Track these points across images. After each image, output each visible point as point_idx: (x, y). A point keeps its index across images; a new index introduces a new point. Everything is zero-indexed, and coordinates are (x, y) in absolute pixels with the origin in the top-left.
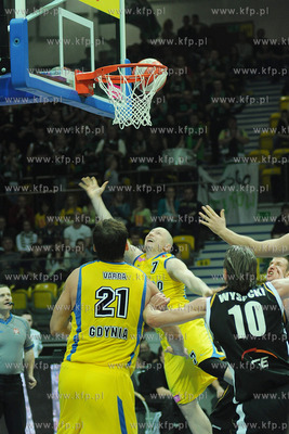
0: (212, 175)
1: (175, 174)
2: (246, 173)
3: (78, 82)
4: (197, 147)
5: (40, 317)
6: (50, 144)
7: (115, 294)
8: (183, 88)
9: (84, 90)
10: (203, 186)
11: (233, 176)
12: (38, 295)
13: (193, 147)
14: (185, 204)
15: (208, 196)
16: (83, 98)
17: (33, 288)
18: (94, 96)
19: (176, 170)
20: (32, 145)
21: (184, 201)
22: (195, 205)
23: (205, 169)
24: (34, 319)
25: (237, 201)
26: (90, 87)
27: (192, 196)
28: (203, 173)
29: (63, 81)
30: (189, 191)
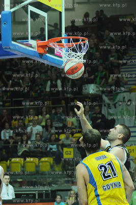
0: (110, 99)
1: (89, 98)
2: (129, 99)
3: (39, 47)
4: (102, 83)
5: (13, 177)
6: (21, 81)
7: (107, 166)
8: (95, 51)
9: (42, 51)
10: (105, 106)
11: (122, 100)
12: (13, 165)
13: (100, 84)
14: (95, 115)
15: (108, 111)
16: (41, 55)
17: (10, 160)
18: (47, 55)
19: (90, 96)
20: (11, 81)
21: (94, 114)
22: (101, 116)
23: (106, 96)
24: (11, 178)
25: (124, 114)
26: (45, 49)
27: (99, 111)
28: (105, 98)
29: (31, 46)
30: (97, 108)
